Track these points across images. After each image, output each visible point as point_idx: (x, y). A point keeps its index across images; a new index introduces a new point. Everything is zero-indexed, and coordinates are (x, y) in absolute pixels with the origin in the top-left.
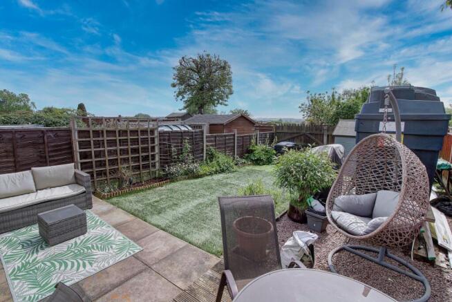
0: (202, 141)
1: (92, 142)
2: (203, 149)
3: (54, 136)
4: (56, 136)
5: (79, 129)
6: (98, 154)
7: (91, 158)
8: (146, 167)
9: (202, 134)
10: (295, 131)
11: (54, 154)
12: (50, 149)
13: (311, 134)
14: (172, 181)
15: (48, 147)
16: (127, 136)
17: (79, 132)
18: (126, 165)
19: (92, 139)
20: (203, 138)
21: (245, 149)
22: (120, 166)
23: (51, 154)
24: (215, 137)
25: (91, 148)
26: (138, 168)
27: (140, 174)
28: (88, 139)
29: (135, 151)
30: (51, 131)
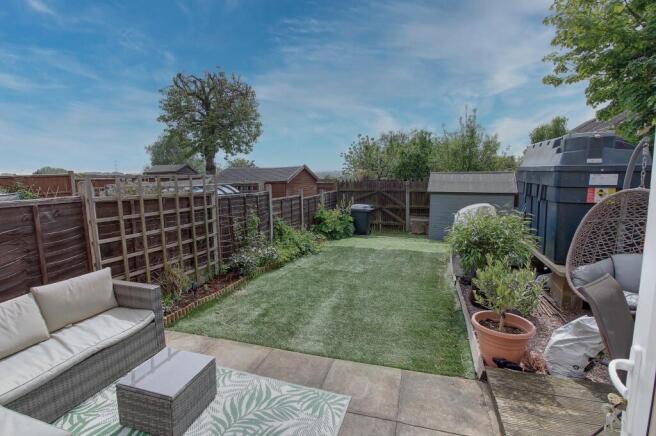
0: (268, 210)
1: (122, 223)
2: (269, 223)
3: (53, 215)
4: (57, 215)
5: (97, 199)
6: (133, 245)
7: (121, 253)
8: (203, 259)
9: (268, 199)
10: (365, 188)
11: (54, 253)
12: (47, 244)
13: (388, 192)
14: (250, 277)
15: (43, 241)
16: (174, 207)
17: (99, 205)
18: (175, 261)
19: (122, 218)
20: (268, 205)
21: (311, 217)
22: (168, 263)
23: (50, 254)
24: (281, 202)
25: (119, 235)
26: (191, 263)
27: (194, 273)
28: (114, 219)
29: (187, 233)
30: (48, 206)
